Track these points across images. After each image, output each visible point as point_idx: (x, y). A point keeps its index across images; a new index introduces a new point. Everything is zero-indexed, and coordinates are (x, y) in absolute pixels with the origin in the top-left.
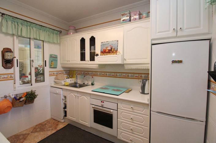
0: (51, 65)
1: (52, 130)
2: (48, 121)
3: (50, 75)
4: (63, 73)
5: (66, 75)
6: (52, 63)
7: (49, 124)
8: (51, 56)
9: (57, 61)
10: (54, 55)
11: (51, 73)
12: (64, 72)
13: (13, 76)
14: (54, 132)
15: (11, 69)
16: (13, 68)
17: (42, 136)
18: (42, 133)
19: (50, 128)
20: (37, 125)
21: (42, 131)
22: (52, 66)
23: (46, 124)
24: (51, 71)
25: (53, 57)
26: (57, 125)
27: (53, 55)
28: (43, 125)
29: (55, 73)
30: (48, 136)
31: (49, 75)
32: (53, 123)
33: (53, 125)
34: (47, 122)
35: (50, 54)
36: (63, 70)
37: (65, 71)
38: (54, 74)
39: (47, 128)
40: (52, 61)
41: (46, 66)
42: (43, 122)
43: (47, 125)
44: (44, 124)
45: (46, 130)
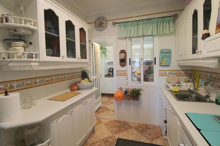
0: (161, 63)
1: (148, 138)
2: (155, 127)
3: (161, 75)
4: (180, 73)
5: (186, 77)
6: (163, 60)
7: (152, 131)
8: (162, 52)
9: (170, 57)
10: (166, 50)
11: (161, 72)
12: (182, 72)
13: (126, 72)
14: (147, 141)
15: (125, 67)
16: (126, 66)
17: (136, 137)
18: (139, 134)
19: (149, 135)
20: (143, 124)
21: (141, 133)
22: (163, 64)
23: (150, 128)
24: (162, 70)
25: (165, 53)
26: (158, 137)
27: (164, 50)
28: (147, 128)
29: (167, 72)
30: (140, 141)
31: (158, 75)
32: (156, 132)
33: (154, 134)
34: (152, 128)
35: (161, 49)
36: (180, 69)
37: (183, 70)
38: (165, 73)
39: (147, 133)
40: (163, 58)
41: (155, 64)
42: (150, 125)
43: (149, 130)
44: (149, 127)
45: (144, 134)
